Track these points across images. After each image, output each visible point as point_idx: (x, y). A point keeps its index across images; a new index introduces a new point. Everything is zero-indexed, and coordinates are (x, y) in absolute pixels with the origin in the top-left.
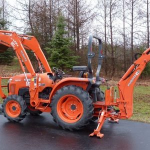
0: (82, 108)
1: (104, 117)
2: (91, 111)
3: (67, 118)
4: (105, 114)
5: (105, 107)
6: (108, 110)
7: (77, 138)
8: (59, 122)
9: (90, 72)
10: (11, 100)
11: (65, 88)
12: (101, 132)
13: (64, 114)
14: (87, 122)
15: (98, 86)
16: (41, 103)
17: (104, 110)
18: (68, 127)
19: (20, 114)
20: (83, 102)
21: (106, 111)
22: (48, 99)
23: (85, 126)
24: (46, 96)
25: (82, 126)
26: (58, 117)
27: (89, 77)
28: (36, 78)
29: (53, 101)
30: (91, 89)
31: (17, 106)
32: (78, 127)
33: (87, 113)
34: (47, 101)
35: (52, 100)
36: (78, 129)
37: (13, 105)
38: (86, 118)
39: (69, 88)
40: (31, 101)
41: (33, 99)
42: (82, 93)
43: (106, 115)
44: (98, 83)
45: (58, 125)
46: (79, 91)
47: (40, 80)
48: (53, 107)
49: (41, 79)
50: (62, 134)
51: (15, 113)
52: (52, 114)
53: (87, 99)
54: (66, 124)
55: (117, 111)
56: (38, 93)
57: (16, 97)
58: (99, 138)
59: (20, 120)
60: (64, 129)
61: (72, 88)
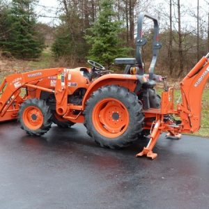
0: (128, 118)
1: (159, 130)
2: (140, 122)
3: (107, 131)
4: (161, 125)
5: (160, 116)
6: (165, 120)
7: (119, 158)
8: (96, 137)
9: (140, 67)
10: (30, 105)
11: (104, 89)
12: (154, 150)
13: (103, 125)
14: (134, 137)
15: (152, 87)
16: (71, 110)
17: (159, 121)
18: (108, 144)
19: (43, 125)
20: (129, 108)
21: (162, 122)
22: (81, 104)
23: (131, 143)
24: (79, 101)
25: (128, 143)
26: (93, 129)
27: (138, 74)
28: (65, 75)
29: (88, 108)
30: (142, 90)
31: (38, 114)
32: (122, 143)
33: (135, 124)
34: (80, 108)
35: (85, 105)
36: (122, 146)
37: (34, 112)
38: (132, 132)
39: (109, 89)
40: (57, 108)
41: (60, 104)
42: (127, 96)
43: (162, 128)
44: (152, 82)
45: (93, 140)
46: (123, 92)
48: (86, 116)
49: (72, 77)
50: (98, 152)
51: (35, 124)
52: (85, 125)
53: (135, 104)
54: (105, 139)
55: (178, 122)
56: (66, 97)
57: (37, 102)
58: (150, 158)
59: (43, 134)
60: (102, 146)
61: (114, 89)
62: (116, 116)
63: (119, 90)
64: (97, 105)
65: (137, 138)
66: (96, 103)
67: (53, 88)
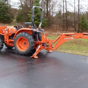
1: (40, 48)
2: (32, 45)
4: (41, 47)
5: (41, 43)
6: (43, 45)
8: (17, 51)
11: (20, 34)
14: (31, 51)
16: (10, 42)
20: (28, 40)
21: (41, 46)
23: (29, 53)
28: (7, 29)
29: (15, 40)
32: (26, 53)
34: (13, 40)
36: (26, 54)
38: (30, 49)
39: (22, 34)
40: (5, 41)
41: (6, 39)
42: (28, 36)
46: (27, 35)
47: (10, 30)
48: (14, 43)
53: (31, 39)
54: (21, 52)
55: (48, 46)
56: (8, 37)
58: (35, 58)
60: (20, 54)
62: (25, 44)
63: (25, 34)
64: (18, 39)
65: (32, 51)
66: (18, 38)
67: (4, 34)
